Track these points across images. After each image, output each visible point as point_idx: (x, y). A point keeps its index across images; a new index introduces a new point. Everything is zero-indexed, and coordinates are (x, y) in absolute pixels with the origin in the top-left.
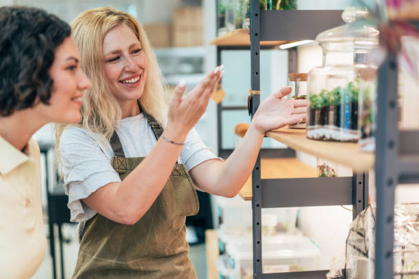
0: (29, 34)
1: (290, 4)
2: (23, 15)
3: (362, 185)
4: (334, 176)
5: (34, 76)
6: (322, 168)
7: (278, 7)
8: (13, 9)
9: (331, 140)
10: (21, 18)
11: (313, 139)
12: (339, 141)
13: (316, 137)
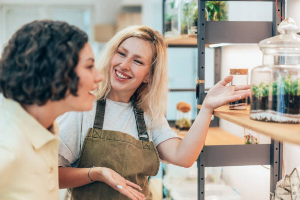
0: (60, 42)
1: (224, 16)
2: (53, 27)
3: (278, 150)
4: (257, 143)
5: (66, 75)
6: (248, 137)
7: (214, 19)
8: (45, 23)
9: (272, 121)
10: (52, 30)
11: (256, 120)
12: (277, 122)
13: (259, 118)
